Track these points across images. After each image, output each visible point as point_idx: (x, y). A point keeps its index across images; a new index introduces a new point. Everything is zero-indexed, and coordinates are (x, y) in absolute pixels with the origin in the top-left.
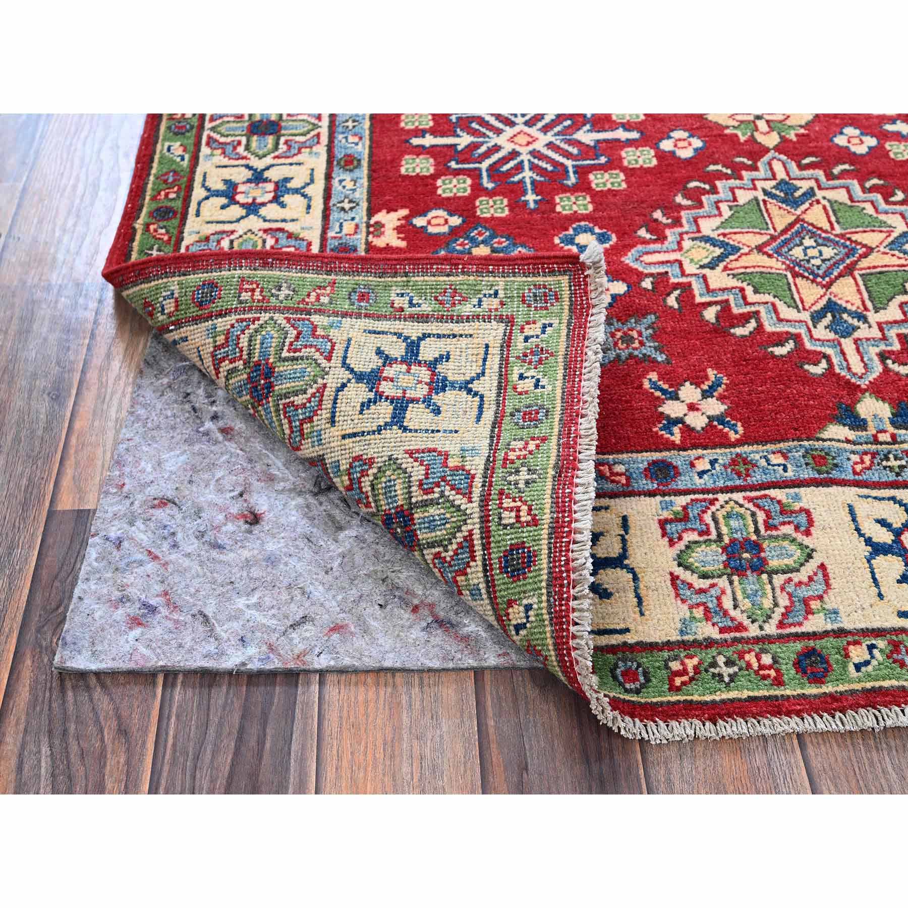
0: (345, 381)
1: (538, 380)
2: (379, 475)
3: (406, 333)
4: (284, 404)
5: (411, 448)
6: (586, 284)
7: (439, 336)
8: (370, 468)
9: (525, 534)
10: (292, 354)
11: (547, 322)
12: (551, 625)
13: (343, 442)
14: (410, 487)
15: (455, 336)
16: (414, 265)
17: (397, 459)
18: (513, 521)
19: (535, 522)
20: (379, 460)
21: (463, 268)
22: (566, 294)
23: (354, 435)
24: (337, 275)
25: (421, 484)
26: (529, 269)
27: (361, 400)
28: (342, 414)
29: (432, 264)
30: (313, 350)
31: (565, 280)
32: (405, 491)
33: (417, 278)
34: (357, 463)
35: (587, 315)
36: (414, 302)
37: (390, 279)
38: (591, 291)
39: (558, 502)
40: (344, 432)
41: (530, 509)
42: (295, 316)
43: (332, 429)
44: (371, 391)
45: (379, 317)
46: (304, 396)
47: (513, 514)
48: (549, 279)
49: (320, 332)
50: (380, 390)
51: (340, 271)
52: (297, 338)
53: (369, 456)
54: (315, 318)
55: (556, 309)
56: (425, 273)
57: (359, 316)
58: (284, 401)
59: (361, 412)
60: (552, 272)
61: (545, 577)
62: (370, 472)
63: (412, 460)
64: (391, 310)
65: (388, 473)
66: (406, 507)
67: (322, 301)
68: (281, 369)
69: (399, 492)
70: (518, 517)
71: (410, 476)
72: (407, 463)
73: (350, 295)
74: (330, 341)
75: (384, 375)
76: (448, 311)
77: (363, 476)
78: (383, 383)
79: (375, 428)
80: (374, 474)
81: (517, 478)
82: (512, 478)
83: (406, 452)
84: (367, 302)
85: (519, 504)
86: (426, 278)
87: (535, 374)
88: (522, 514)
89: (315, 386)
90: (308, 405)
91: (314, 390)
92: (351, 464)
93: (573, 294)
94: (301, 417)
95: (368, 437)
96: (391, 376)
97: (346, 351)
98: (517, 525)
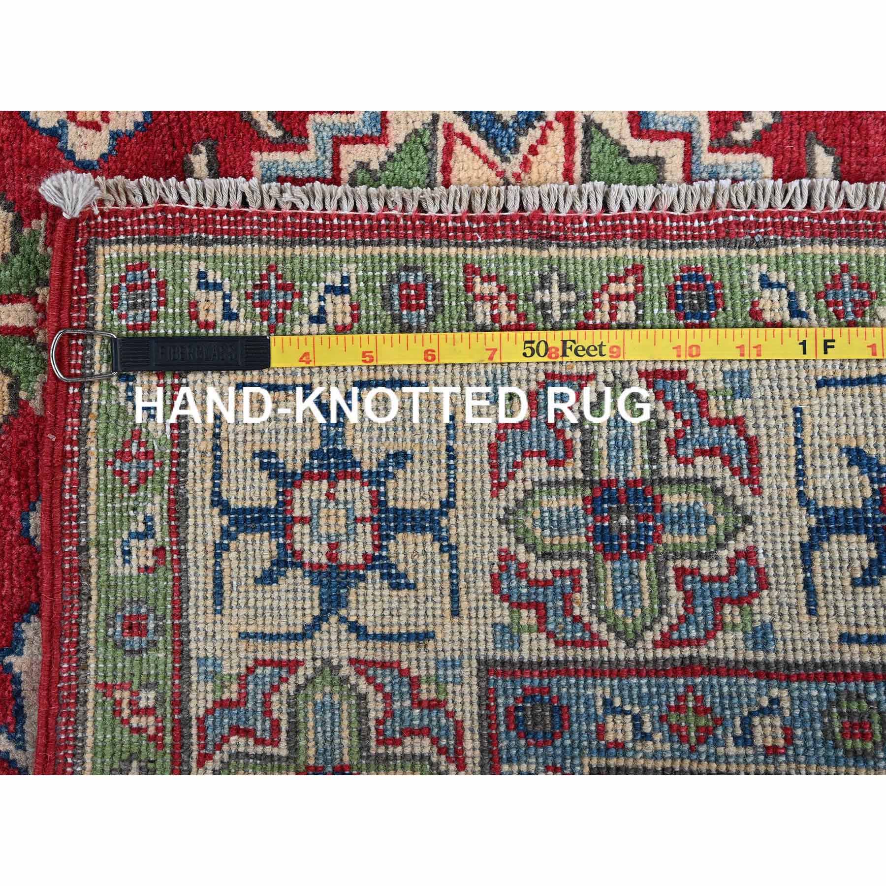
0: (344, 627)
1: (330, 289)
2: (530, 542)
3: (212, 536)
4: (379, 742)
5: (488, 486)
6: (116, 213)
7: (217, 476)
8: (514, 557)
9: (655, 284)
10: (283, 736)
11: (194, 282)
12: (794, 243)
13: (464, 613)
14: (557, 482)
15: (217, 448)
16: (63, 536)
17: (506, 509)
18: (632, 306)
19: (637, 269)
20: (505, 540)
21: (71, 443)
22: (133, 250)
23: (454, 593)
24: (85, 684)
25: (557, 463)
26: (79, 319)
27: (386, 592)
28: (413, 620)
29: (63, 502)
30: (275, 698)
31: (105, 253)
32: (563, 490)
33: (92, 528)
34: (504, 585)
35: (183, 210)
36: (141, 528)
37: (93, 580)
38: (129, 203)
39: (607, 237)
40: (448, 613)
41: (617, 279)
42: (195, 747)
43: (439, 636)
44: (363, 578)
45: (180, 589)
46: (371, 697)
47: (623, 305)
48: (100, 282)
49: (232, 693)
50: (361, 561)
51: (77, 677)
52: (247, 733)
53: (496, 560)
54: (197, 706)
55: (165, 270)
56: (80, 514)
57: (181, 630)
58: (373, 744)
59: (413, 586)
60: (88, 276)
61: (723, 251)
62: (522, 558)
63: (512, 482)
64: (161, 571)
65: (529, 524)
66: (588, 492)
67: (151, 703)
68: (312, 752)
69: (563, 503)
70: (627, 297)
71: (541, 484)
72: (514, 490)
73: (131, 652)
74: (250, 670)
75: (324, 560)
76: (162, 464)
77: (527, 573)
78: (343, 558)
79: (446, 556)
80: (528, 549)
81: (556, 306)
82: (557, 315)
83: (495, 495)
84: (146, 618)
85: (605, 297)
86: (92, 510)
87: (315, 296)
88: (623, 291)
89: (353, 680)
90: (388, 689)
91: (362, 681)
92: (504, 598)
93: (134, 237)
94: (408, 703)
95: (462, 566)
96: (325, 548)
97: (271, 637)
98: (640, 297)
